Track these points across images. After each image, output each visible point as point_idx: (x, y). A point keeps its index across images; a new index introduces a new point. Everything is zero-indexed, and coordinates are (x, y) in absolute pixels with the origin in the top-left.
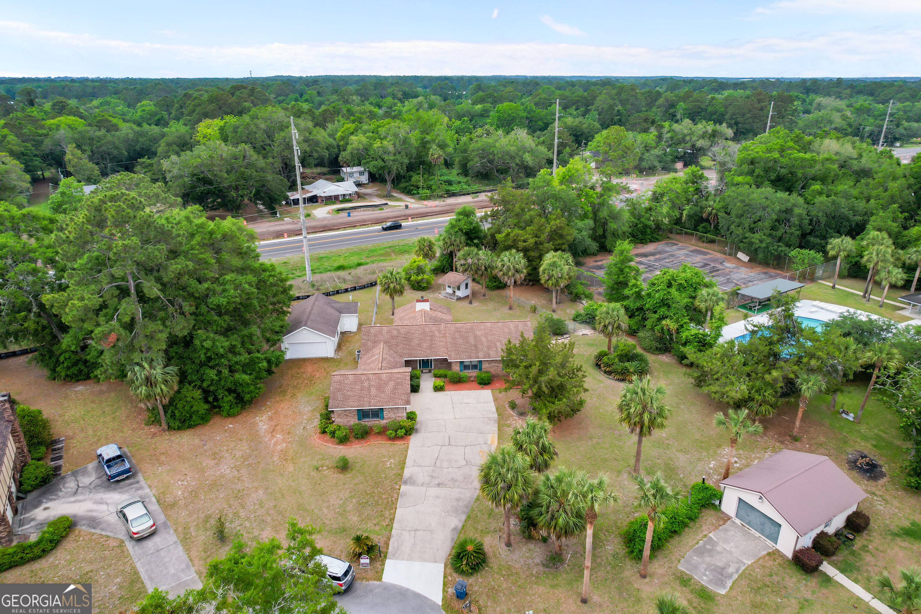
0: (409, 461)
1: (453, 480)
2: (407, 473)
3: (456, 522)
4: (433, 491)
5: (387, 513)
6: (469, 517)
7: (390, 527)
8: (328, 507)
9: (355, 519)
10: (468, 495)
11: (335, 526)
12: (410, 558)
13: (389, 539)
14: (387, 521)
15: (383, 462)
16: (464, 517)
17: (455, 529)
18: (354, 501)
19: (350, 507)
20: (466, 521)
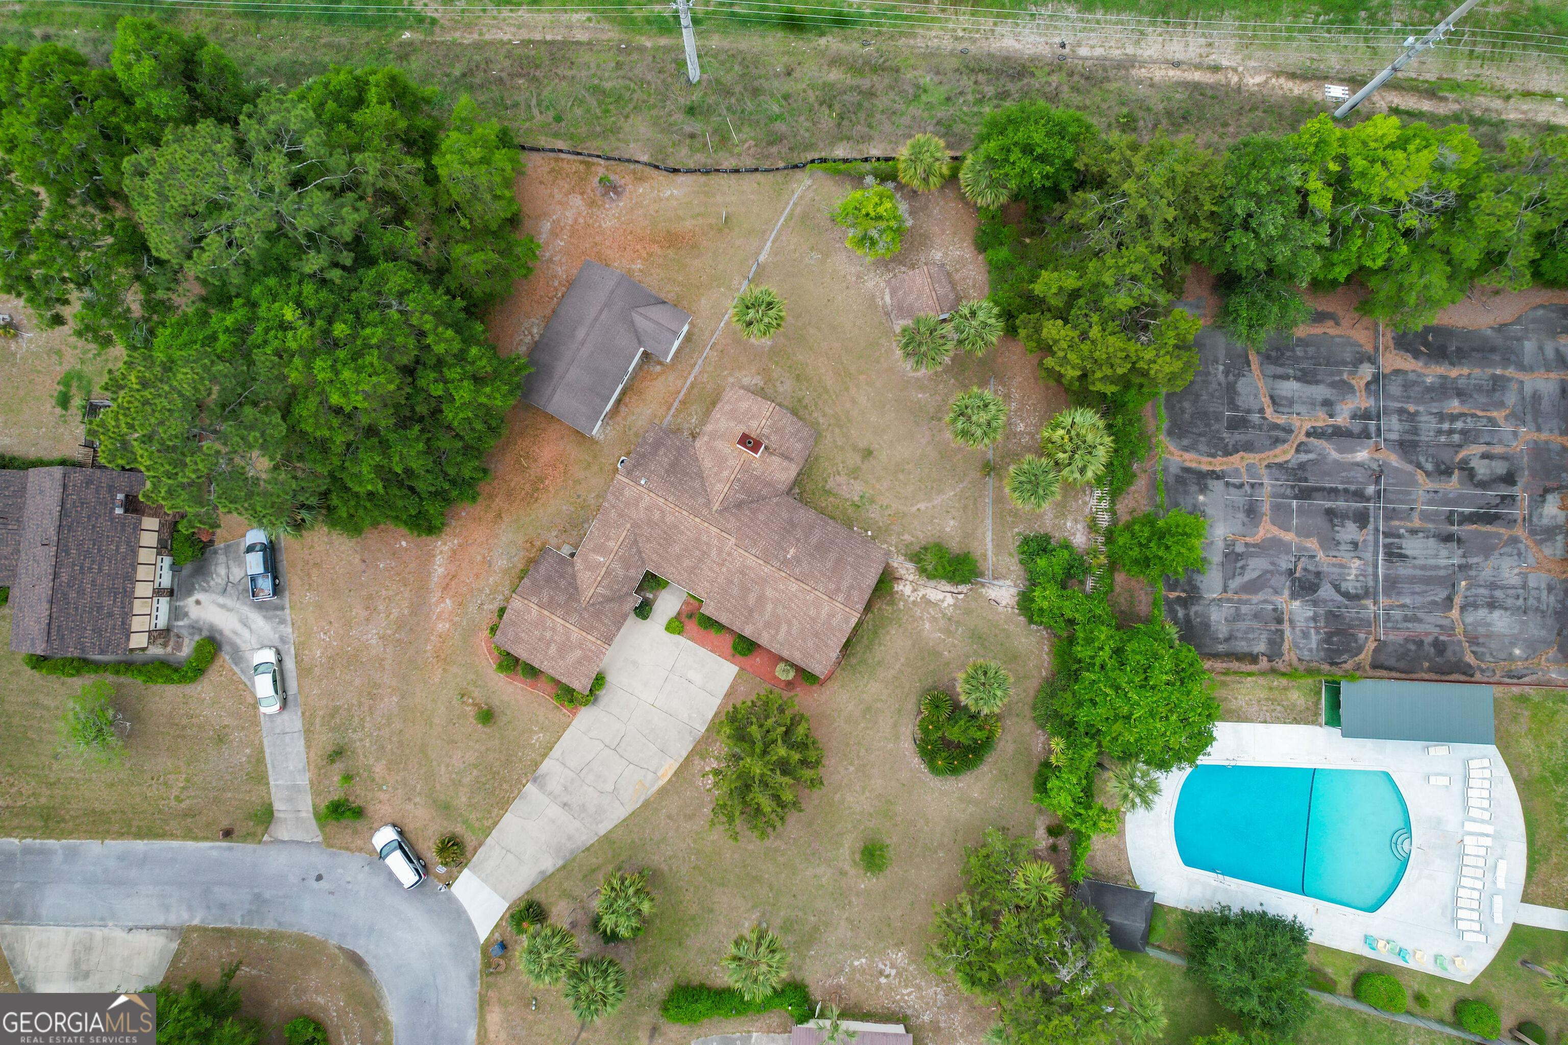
0: (556, 751)
1: (583, 808)
2: (547, 765)
3: (549, 864)
4: (554, 811)
5: (495, 812)
6: (564, 867)
7: (487, 832)
8: (448, 766)
9: (464, 799)
10: (584, 838)
11: (442, 797)
12: (485, 881)
13: (480, 845)
14: (490, 821)
15: (531, 731)
16: (560, 863)
17: (543, 872)
18: (475, 772)
19: (467, 780)
20: (559, 870)
